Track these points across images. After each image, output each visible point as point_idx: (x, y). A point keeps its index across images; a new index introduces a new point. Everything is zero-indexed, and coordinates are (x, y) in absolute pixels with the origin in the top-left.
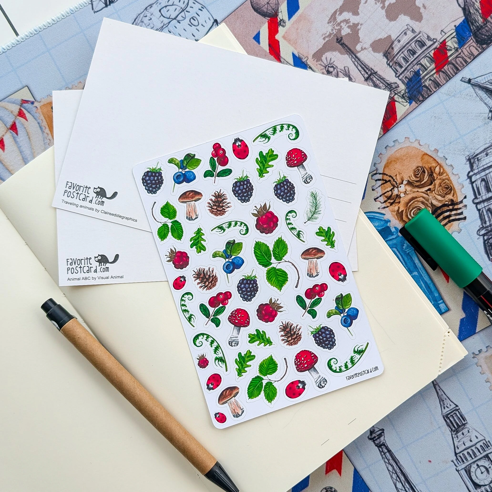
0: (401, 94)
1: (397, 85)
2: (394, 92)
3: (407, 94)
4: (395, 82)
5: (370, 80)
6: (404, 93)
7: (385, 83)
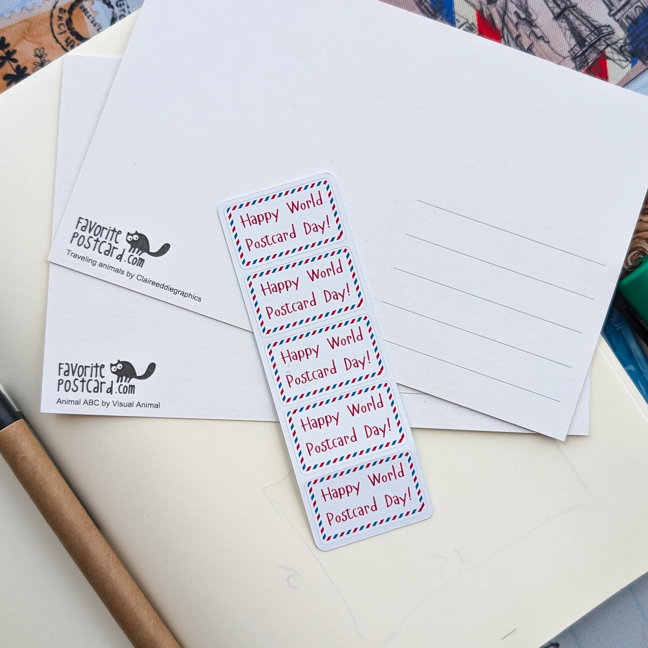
0: (617, 46)
1: (611, 30)
2: (605, 41)
3: (627, 47)
4: (607, 25)
5: (563, 18)
6: (622, 44)
7: (589, 25)
